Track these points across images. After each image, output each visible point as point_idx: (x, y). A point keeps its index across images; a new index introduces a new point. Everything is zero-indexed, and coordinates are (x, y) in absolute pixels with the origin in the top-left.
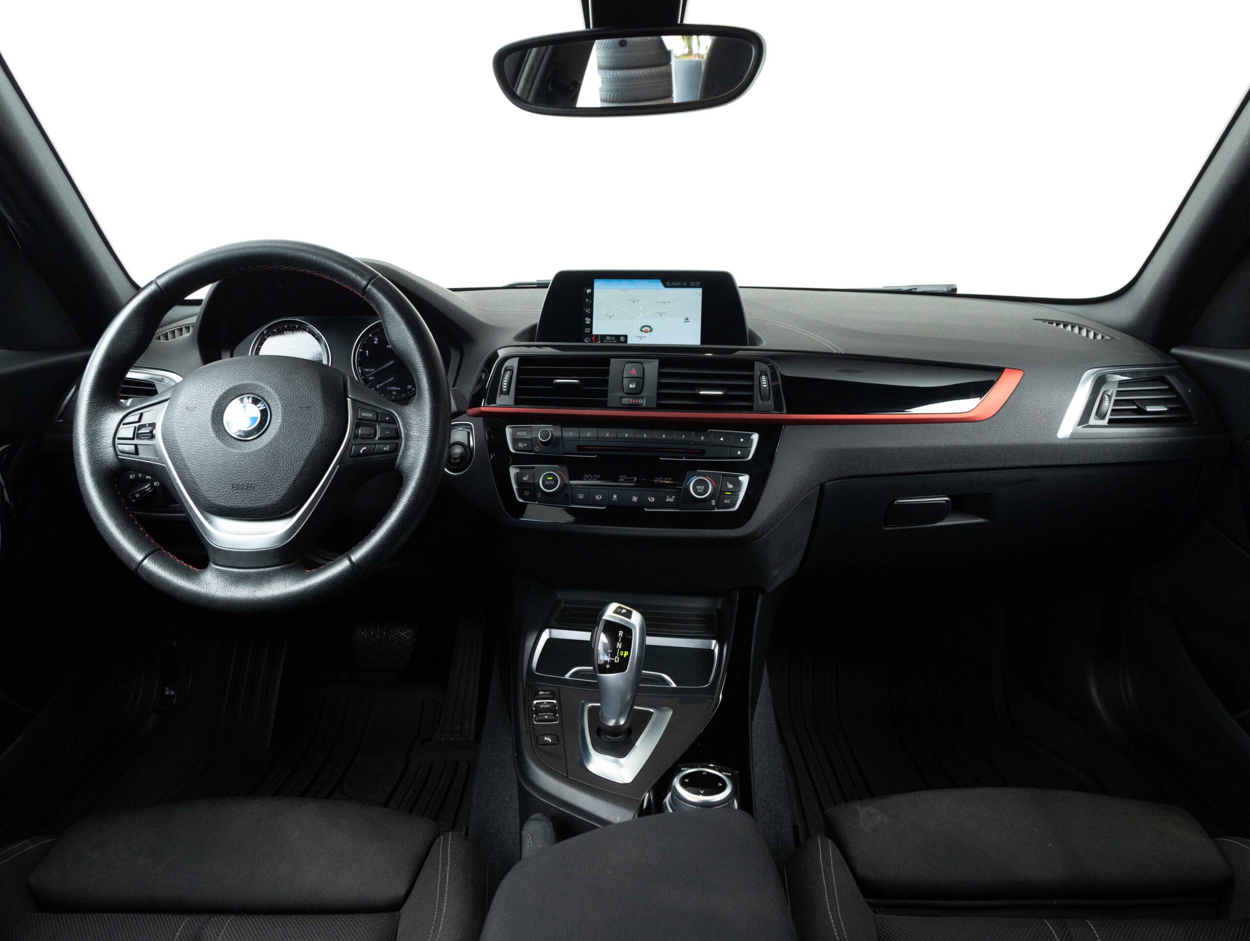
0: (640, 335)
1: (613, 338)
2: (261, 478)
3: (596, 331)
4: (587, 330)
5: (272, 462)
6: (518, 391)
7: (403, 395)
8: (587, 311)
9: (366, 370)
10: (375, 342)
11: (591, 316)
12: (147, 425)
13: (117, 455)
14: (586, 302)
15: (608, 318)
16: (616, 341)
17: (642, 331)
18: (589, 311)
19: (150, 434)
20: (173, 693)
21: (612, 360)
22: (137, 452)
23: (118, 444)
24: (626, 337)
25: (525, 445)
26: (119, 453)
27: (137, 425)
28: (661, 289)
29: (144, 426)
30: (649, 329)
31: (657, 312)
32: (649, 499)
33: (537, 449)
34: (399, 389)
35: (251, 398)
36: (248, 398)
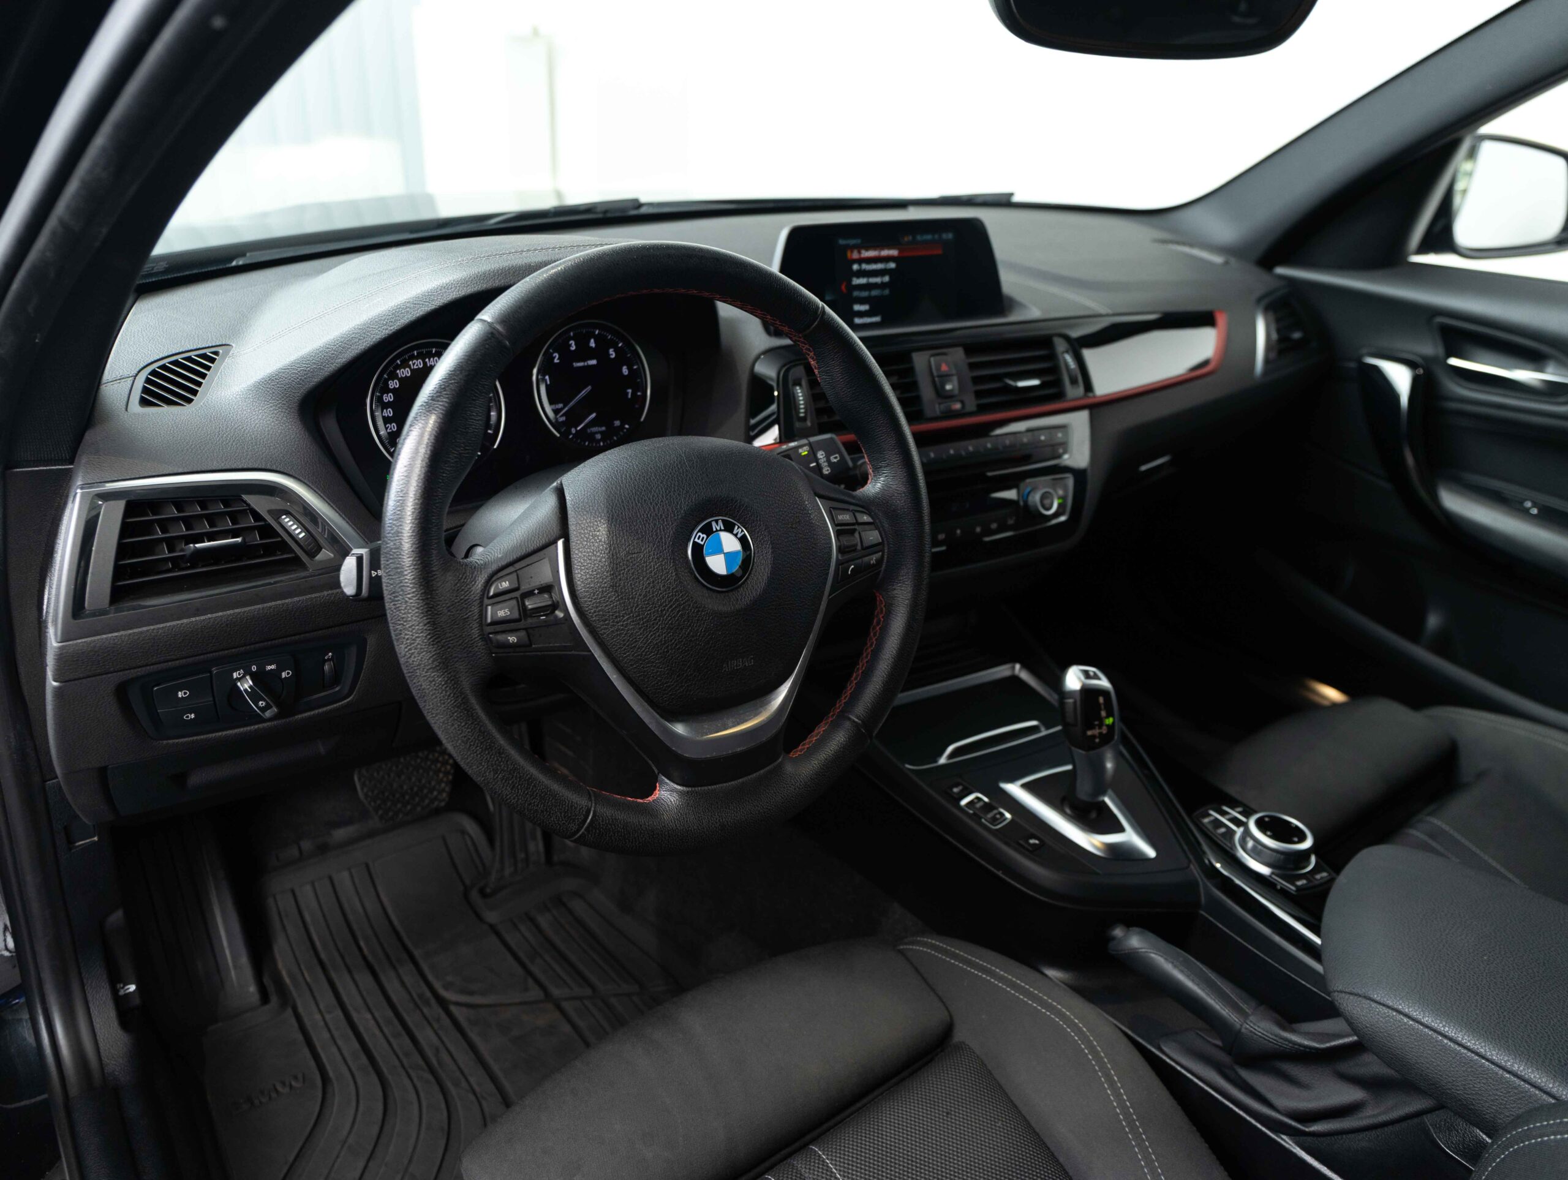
12: (536, 592)
13: (491, 654)
19: (551, 607)
22: (530, 643)
23: (490, 633)
26: (494, 649)
34: (604, 428)
35: (720, 522)
36: (717, 522)
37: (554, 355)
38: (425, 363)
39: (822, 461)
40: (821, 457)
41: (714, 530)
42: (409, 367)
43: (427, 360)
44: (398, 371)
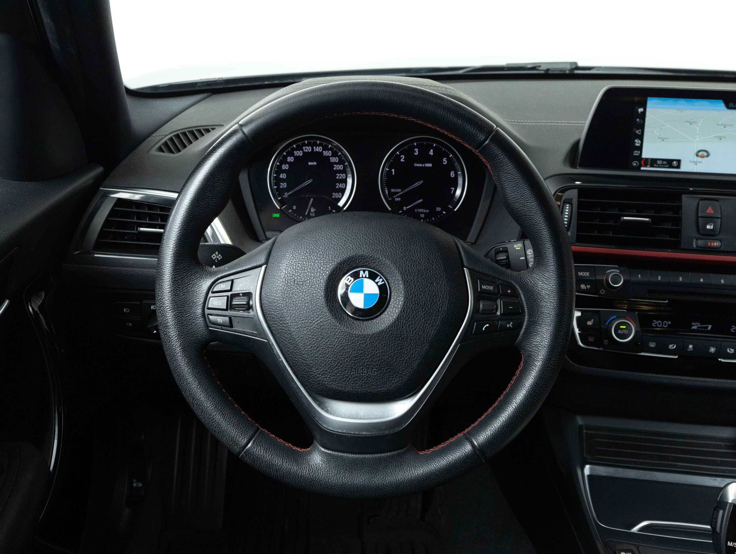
0: (695, 160)
1: (665, 163)
2: (383, 362)
3: (646, 154)
4: (636, 153)
5: (395, 344)
6: (580, 228)
7: (433, 219)
8: (637, 132)
9: (393, 190)
10: (402, 160)
11: (641, 137)
12: (241, 295)
13: (208, 327)
14: (637, 122)
15: (661, 140)
16: (668, 166)
17: (697, 156)
18: (639, 132)
19: (246, 306)
20: (140, 485)
21: (683, 195)
22: (231, 325)
23: (208, 314)
24: (679, 161)
25: (588, 287)
26: (210, 325)
27: (229, 294)
28: (723, 110)
29: (237, 295)
30: (705, 154)
31: (716, 135)
32: (728, 350)
33: (602, 292)
34: (428, 211)
35: (367, 272)
36: (364, 271)
37: (401, 156)
38: (313, 149)
39: (530, 257)
40: (530, 254)
41: (361, 276)
42: (302, 150)
43: (315, 148)
44: (295, 152)
